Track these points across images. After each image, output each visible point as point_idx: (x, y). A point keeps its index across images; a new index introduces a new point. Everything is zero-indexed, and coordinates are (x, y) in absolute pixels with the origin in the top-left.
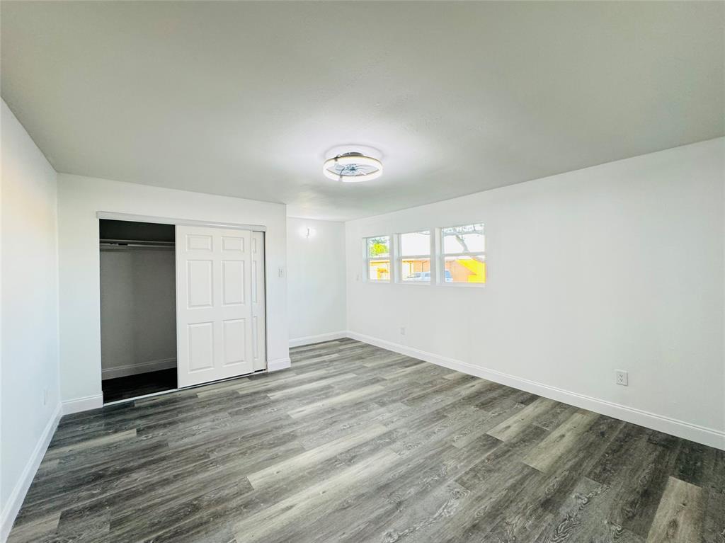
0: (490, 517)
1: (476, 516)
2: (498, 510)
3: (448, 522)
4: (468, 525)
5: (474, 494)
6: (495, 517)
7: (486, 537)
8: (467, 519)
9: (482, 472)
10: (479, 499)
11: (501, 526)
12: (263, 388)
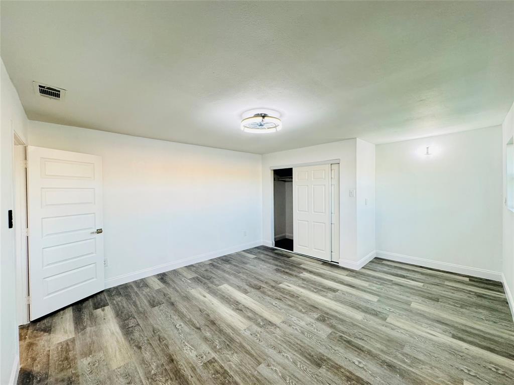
0: (175, 371)
1: (179, 363)
2: (180, 378)
3: (179, 348)
4: (174, 357)
5: (198, 367)
6: (176, 375)
7: (163, 364)
8: (178, 358)
9: (222, 378)
10: (193, 369)
11: (166, 375)
12: (315, 270)
